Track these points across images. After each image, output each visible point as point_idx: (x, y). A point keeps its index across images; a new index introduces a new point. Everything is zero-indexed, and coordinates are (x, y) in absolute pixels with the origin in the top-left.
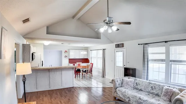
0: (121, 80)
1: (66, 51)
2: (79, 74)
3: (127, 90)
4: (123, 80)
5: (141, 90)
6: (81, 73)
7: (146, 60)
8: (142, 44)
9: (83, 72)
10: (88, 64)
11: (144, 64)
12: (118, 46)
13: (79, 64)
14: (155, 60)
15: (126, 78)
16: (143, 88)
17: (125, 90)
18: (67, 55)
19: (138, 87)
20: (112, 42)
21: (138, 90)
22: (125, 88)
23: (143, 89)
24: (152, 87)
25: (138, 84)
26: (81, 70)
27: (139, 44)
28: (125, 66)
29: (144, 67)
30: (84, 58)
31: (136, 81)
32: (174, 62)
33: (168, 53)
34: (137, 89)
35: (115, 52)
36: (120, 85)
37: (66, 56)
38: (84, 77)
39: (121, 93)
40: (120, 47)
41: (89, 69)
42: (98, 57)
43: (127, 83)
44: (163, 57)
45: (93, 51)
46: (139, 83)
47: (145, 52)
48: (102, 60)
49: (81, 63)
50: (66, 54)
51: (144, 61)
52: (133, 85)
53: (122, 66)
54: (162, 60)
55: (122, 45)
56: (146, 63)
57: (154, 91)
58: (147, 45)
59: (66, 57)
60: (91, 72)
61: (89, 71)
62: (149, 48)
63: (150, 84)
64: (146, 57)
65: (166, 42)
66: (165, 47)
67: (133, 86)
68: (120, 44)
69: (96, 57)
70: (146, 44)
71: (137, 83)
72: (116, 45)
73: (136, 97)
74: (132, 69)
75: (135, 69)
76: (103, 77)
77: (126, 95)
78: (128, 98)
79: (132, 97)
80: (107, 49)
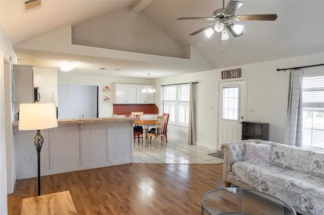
0: (242, 147)
1: (107, 87)
2: (139, 138)
3: (257, 168)
4: (245, 146)
5: (288, 168)
6: (144, 134)
7: (295, 104)
8: (285, 70)
9: (148, 132)
10: (156, 116)
11: (290, 113)
12: (227, 75)
13: (137, 116)
15: (251, 143)
16: (293, 164)
17: (253, 166)
18: (108, 97)
19: (280, 162)
20: (212, 66)
21: (282, 168)
22: (252, 163)
23: (294, 167)
25: (280, 154)
26: (144, 127)
27: (278, 70)
28: (242, 118)
29: (290, 119)
30: (146, 103)
31: (274, 148)
34: (279, 166)
35: (221, 87)
36: (241, 157)
37: (108, 99)
38: (149, 143)
39: (244, 172)
40: (233, 77)
41: (161, 127)
42: (179, 100)
43: (255, 152)
45: (168, 88)
46: (282, 153)
47: (294, 86)
48: (188, 108)
49: (142, 113)
50: (108, 94)
51: (291, 107)
52: (268, 156)
53: (236, 118)
55: (239, 73)
56: (295, 110)
58: (298, 71)
59: (106, 99)
60: (166, 131)
61: (161, 130)
62: (304, 78)
63: (312, 156)
64: (295, 98)
67: (268, 159)
68: (233, 70)
69: (174, 99)
70: (295, 68)
71: (277, 153)
72: (222, 72)
73: (281, 180)
74: (261, 125)
75: (268, 125)
76: (192, 144)
77: (257, 176)
78: (262, 183)
79: (273, 182)
80: (201, 82)
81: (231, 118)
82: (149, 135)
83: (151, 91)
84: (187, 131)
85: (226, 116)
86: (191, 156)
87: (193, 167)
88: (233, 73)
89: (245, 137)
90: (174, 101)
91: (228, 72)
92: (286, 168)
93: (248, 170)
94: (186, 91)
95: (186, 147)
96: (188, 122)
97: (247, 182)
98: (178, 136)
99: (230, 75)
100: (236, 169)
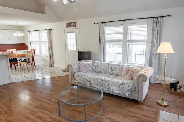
0: (79, 65)
2: (15, 66)
3: (86, 74)
4: (80, 64)
5: (100, 72)
6: (19, 64)
7: (102, 41)
8: (97, 23)
9: (22, 62)
10: (26, 51)
11: (100, 46)
12: (69, 25)
13: (12, 52)
14: (112, 41)
15: (83, 62)
16: (102, 70)
17: (84, 74)
20: (60, 19)
21: (97, 73)
22: (84, 72)
23: (102, 72)
24: (111, 68)
26: (18, 59)
27: (94, 23)
28: (78, 49)
29: (100, 49)
30: (18, 43)
32: (132, 42)
33: (125, 33)
34: (96, 72)
35: (66, 32)
36: (78, 70)
38: (23, 68)
40: (72, 27)
41: (31, 58)
42: (41, 40)
43: (85, 67)
44: (120, 37)
45: (33, 33)
46: (97, 66)
47: (102, 32)
48: (47, 45)
49: (15, 50)
51: (101, 43)
52: (91, 68)
53: (75, 50)
54: (119, 41)
55: (75, 24)
56: (102, 44)
57: (114, 72)
58: (103, 24)
60: (34, 60)
61: (31, 60)
62: (106, 28)
63: (110, 65)
64: (102, 38)
65: (124, 21)
66: (122, 27)
68: (72, 23)
70: (102, 23)
71: (95, 66)
72: (66, 23)
73: (97, 79)
74: (88, 52)
75: (91, 52)
76: (51, 66)
77: (86, 78)
78: (88, 82)
79: (93, 80)
80: (54, 29)
81: (72, 49)
82: (23, 64)
83: (21, 34)
84: (48, 59)
85: (69, 49)
86: (51, 73)
87: (53, 79)
88: (72, 24)
89: (80, 59)
90: (38, 41)
91: (69, 23)
92: (99, 72)
93: (82, 76)
94: (45, 34)
95: (48, 68)
96: (48, 53)
97: (82, 82)
98: (42, 63)
99: (71, 25)
100: (76, 76)
